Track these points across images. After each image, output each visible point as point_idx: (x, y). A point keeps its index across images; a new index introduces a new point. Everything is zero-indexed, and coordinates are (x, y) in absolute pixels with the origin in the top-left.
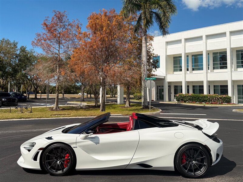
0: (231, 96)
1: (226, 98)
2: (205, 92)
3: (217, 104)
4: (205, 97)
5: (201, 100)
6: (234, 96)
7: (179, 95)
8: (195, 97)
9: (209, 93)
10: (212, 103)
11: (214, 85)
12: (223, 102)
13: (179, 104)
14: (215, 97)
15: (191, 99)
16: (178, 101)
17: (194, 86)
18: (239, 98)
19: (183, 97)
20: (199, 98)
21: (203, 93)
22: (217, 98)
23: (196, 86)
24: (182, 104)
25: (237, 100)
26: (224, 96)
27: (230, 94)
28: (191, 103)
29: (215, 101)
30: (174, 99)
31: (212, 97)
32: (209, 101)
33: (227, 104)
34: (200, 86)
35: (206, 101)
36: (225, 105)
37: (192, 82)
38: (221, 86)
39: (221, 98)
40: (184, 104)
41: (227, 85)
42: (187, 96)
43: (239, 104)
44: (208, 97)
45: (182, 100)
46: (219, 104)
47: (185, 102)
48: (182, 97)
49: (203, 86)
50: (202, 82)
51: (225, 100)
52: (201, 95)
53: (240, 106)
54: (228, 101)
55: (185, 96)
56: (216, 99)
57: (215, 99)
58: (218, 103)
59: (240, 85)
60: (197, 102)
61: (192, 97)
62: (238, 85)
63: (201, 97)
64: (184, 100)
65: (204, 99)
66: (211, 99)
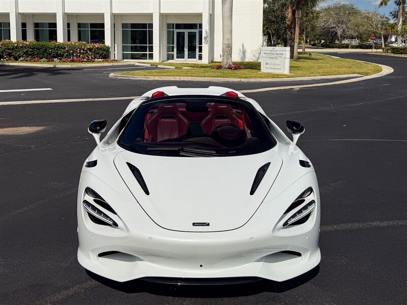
0: (110, 46)
1: (101, 49)
2: (61, 38)
3: (82, 62)
4: (60, 47)
5: (50, 54)
6: (116, 45)
7: (2, 44)
8: (38, 49)
9: (69, 40)
10: (73, 61)
11: (80, 22)
12: (95, 58)
14: (80, 47)
15: (29, 53)
17: (37, 25)
18: (124, 49)
19: (13, 49)
20: (46, 50)
21: (56, 39)
22: (84, 50)
23: (43, 24)
25: (121, 53)
26: (97, 45)
27: (108, 41)
28: (30, 61)
29: (79, 57)
31: (73, 48)
32: (67, 55)
33: (103, 61)
35: (62, 56)
36: (99, 63)
37: (33, 15)
38: (93, 25)
39: (90, 50)
41: (103, 24)
42: (21, 47)
43: (125, 60)
44: (65, 48)
45: (10, 55)
46: (89, 61)
47: (16, 59)
48: (9, 49)
49: (55, 25)
50: (54, 15)
51: (98, 53)
52: (52, 44)
53: (125, 64)
54: (105, 54)
55: (16, 47)
56: (82, 51)
57: (80, 51)
58: (85, 60)
59: (127, 24)
60: (42, 58)
61: (32, 49)
62: (122, 24)
63: (51, 49)
64: (13, 55)
65: (57, 53)
66: (71, 51)
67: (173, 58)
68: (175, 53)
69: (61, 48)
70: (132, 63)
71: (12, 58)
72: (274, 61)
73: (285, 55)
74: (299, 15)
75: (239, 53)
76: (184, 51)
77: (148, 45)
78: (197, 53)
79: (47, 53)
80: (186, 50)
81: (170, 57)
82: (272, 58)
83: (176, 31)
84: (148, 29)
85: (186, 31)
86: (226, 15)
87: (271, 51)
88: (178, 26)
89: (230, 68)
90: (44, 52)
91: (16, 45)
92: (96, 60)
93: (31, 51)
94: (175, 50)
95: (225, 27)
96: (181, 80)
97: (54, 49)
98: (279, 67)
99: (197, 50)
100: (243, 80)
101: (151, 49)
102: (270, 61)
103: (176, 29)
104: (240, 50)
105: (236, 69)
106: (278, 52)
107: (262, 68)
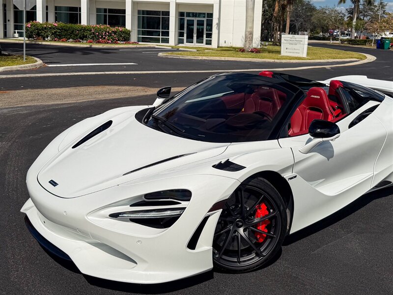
0: (130, 30)
1: (123, 32)
2: (84, 22)
3: (108, 43)
4: (85, 29)
5: (77, 35)
7: (31, 25)
8: (65, 30)
10: (99, 42)
11: (98, 7)
12: (119, 40)
13: (33, 42)
15: (57, 33)
16: (29, 37)
18: (139, 32)
19: (42, 30)
20: (73, 31)
21: (80, 22)
22: (108, 32)
24: (40, 43)
25: (136, 36)
26: (120, 29)
27: (128, 26)
29: (104, 38)
30: (15, 33)
31: (99, 30)
32: (93, 37)
33: (126, 43)
34: (71, 9)
35: (88, 37)
36: (121, 45)
38: (111, 11)
39: (115, 33)
40: (44, 43)
41: (125, 10)
42: (50, 28)
44: (91, 30)
45: (38, 35)
46: (112, 43)
48: (37, 29)
49: (79, 9)
51: (121, 36)
52: (79, 26)
54: (126, 37)
55: (45, 28)
56: (107, 34)
57: (105, 33)
58: (110, 42)
60: (69, 39)
61: (60, 30)
62: (138, 11)
63: (78, 31)
64: (42, 36)
65: (83, 35)
66: (97, 34)
67: (183, 43)
68: (185, 38)
69: (87, 30)
70: (152, 46)
71: (40, 37)
72: (294, 46)
73: (304, 42)
74: (290, 9)
75: (242, 40)
76: (193, 36)
77: (161, 30)
78: (205, 38)
79: (74, 34)
80: (195, 36)
81: (181, 41)
82: (292, 44)
83: (186, 19)
84: (161, 16)
85: (196, 20)
86: (249, 7)
87: (291, 38)
88: (188, 14)
89: (252, 51)
90: (71, 33)
91: (45, 26)
92: (119, 42)
93: (59, 32)
94: (185, 35)
95: (249, 18)
96: (226, 59)
97: (81, 30)
98: (297, 51)
99: (205, 36)
100: (277, 61)
101: (167, 34)
102: (289, 46)
103: (186, 16)
104: (243, 37)
105: (257, 52)
106: (297, 39)
107: (282, 52)
